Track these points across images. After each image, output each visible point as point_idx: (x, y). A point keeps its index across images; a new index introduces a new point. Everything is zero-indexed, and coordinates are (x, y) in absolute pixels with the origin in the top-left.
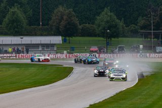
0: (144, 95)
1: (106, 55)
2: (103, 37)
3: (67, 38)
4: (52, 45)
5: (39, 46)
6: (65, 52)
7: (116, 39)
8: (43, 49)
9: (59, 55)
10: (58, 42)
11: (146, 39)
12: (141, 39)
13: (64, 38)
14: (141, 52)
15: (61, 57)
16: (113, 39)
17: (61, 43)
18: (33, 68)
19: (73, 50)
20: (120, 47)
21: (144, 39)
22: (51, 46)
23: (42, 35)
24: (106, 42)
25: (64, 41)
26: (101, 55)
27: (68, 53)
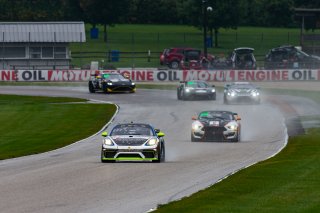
0: (304, 180)
1: (203, 72)
2: (196, 24)
3: (100, 27)
4: (61, 47)
5: (24, 49)
6: (94, 64)
7: (230, 31)
8: (35, 56)
9: (77, 72)
10: (76, 39)
11: (310, 31)
12: (296, 31)
13: (90, 26)
14: (296, 64)
15: (83, 78)
16: (222, 30)
17: (84, 39)
18: (7, 108)
19: (116, 59)
20: (240, 53)
21: (304, 31)
22: (58, 49)
23: (31, 19)
24: (203, 37)
25: (92, 34)
26: (189, 72)
27: (101, 66)
